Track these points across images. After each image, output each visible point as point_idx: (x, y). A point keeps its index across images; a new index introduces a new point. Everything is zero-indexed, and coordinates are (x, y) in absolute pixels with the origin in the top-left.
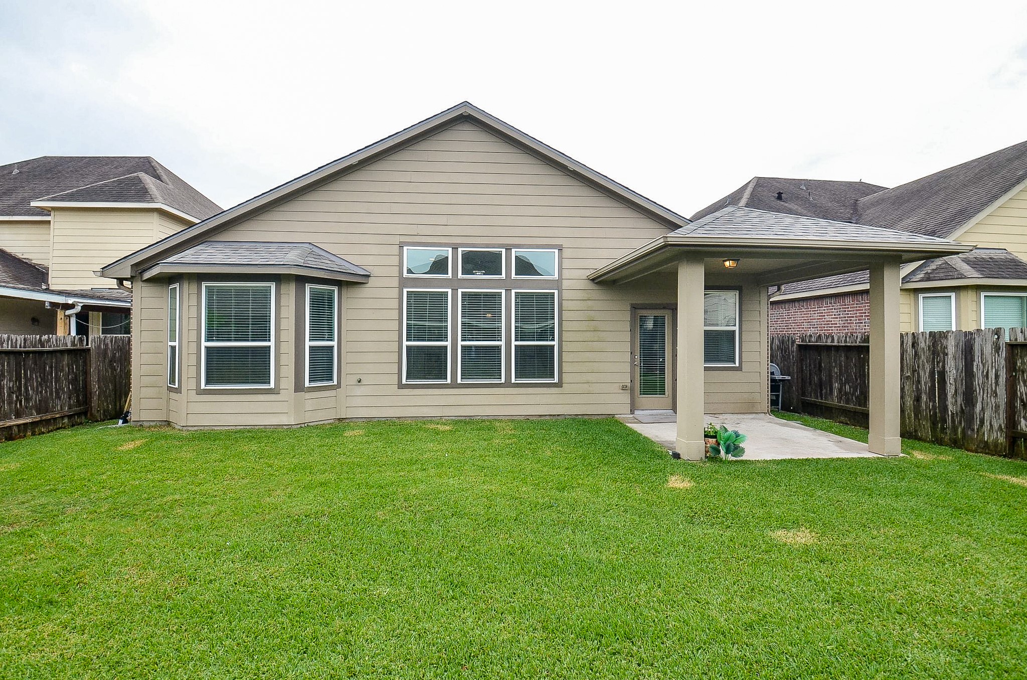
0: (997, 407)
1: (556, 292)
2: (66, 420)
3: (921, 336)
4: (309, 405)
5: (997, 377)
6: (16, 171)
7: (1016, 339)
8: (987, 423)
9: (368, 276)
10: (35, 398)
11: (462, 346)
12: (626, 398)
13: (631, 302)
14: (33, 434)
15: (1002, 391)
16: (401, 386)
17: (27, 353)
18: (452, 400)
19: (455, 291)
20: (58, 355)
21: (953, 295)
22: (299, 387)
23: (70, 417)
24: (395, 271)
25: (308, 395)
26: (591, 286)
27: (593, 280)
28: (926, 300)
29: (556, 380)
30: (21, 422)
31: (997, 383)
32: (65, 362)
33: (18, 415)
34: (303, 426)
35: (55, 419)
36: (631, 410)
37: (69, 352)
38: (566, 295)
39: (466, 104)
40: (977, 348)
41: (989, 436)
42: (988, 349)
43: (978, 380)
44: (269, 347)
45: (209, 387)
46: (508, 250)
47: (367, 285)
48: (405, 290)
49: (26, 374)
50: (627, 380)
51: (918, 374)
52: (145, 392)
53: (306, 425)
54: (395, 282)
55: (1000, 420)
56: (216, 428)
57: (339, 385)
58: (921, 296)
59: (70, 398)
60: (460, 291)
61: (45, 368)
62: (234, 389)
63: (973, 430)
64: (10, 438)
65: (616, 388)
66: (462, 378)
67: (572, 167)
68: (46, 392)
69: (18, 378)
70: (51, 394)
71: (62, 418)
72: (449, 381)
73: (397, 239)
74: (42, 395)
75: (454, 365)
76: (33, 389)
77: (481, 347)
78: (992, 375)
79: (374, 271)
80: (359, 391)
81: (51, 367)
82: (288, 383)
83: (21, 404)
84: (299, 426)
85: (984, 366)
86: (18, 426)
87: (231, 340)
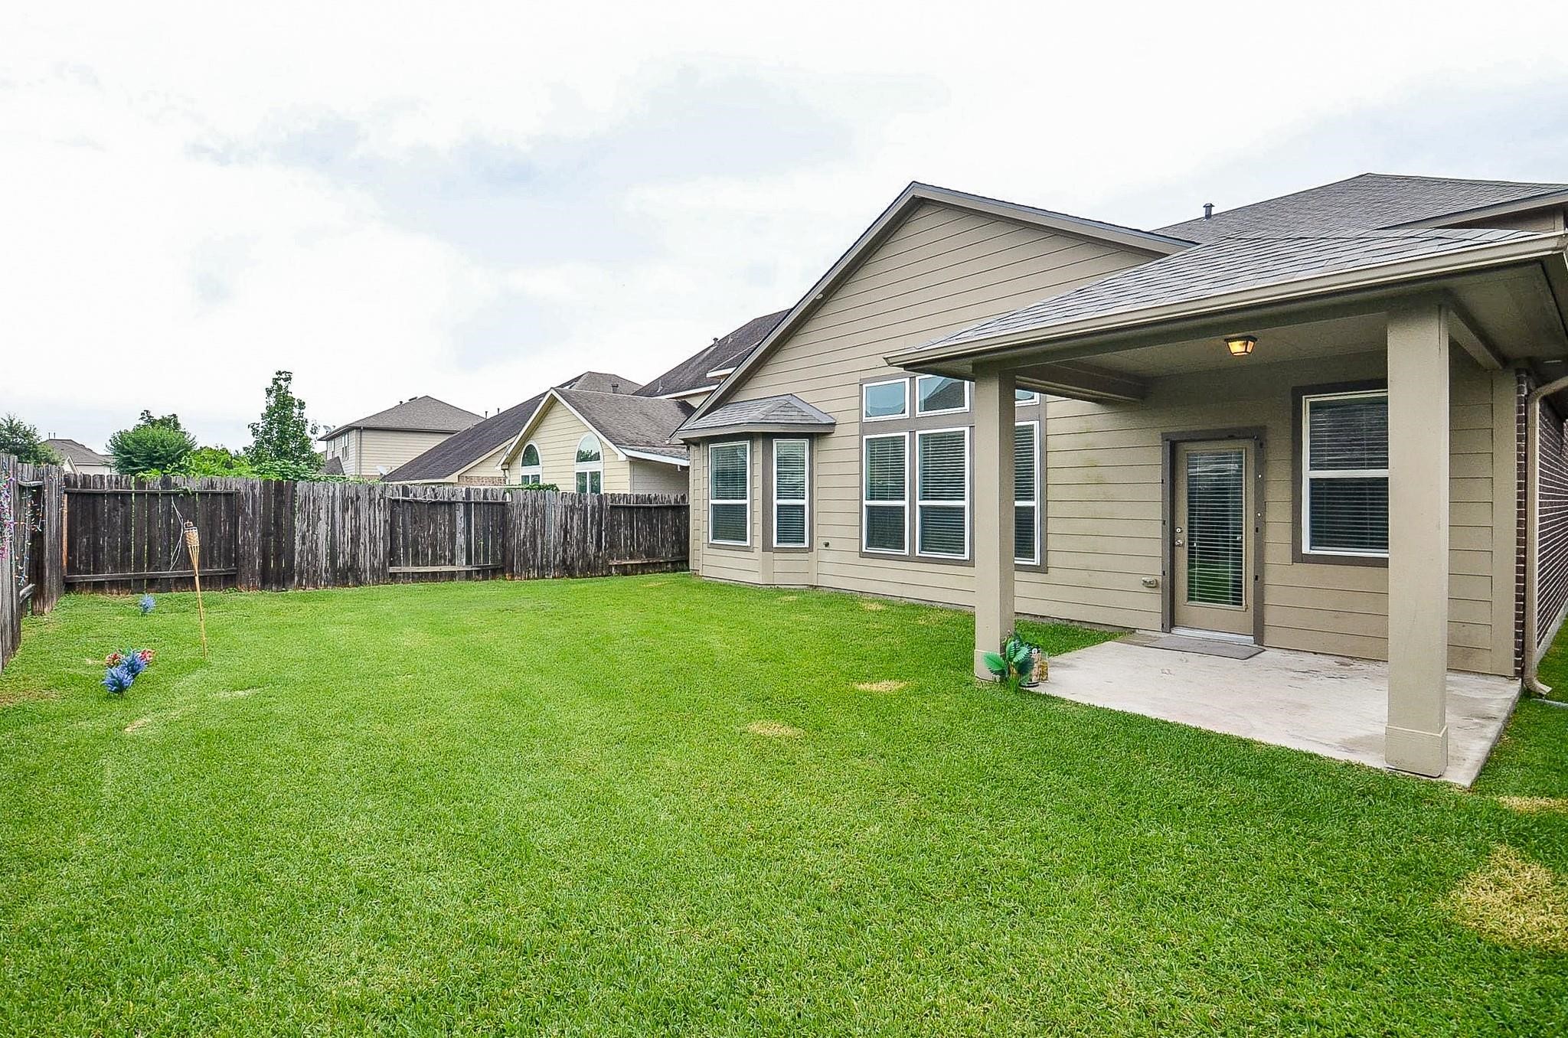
1: (1036, 424)
2: (669, 566)
4: (778, 567)
6: (730, 340)
9: (834, 424)
10: (645, 545)
11: (921, 507)
12: (1155, 602)
13: (1164, 430)
14: (643, 573)
16: (863, 555)
17: (639, 508)
18: (910, 578)
19: (912, 433)
20: (664, 510)
22: (767, 547)
23: (673, 563)
24: (856, 416)
25: (777, 556)
29: (1037, 561)
30: (632, 562)
32: (669, 517)
33: (631, 558)
34: (773, 587)
35: (660, 563)
36: (1163, 625)
37: (673, 508)
38: (1053, 427)
44: (746, 505)
45: (715, 542)
47: (833, 435)
48: (865, 437)
49: (637, 524)
50: (1155, 570)
53: (776, 586)
54: (856, 429)
56: (718, 580)
57: (811, 549)
59: (673, 547)
60: (918, 433)
61: (652, 521)
62: (727, 545)
64: (625, 574)
65: (1136, 583)
66: (920, 550)
68: (654, 540)
69: (632, 528)
70: (658, 542)
71: (667, 563)
72: (907, 552)
73: (856, 378)
74: (650, 542)
75: (912, 528)
76: (643, 537)
77: (940, 508)
79: (840, 418)
80: (828, 556)
81: (657, 521)
82: (758, 543)
83: (634, 549)
84: (769, 587)
86: (632, 565)
87: (727, 498)
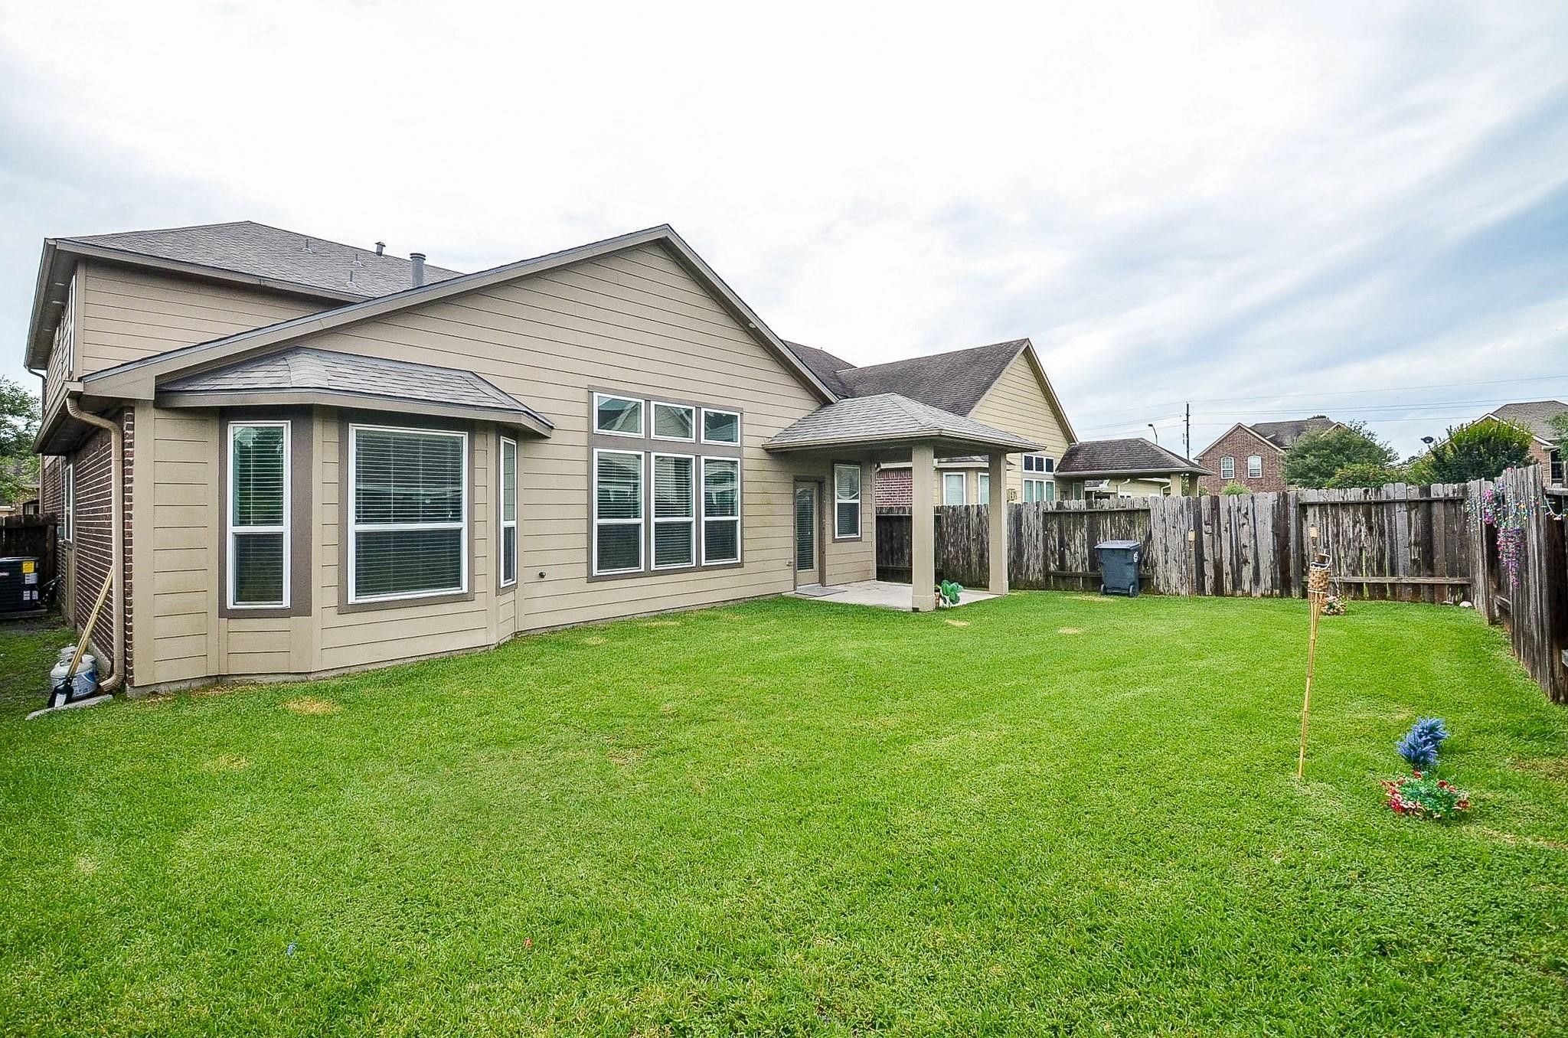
0: (1038, 556)
1: (739, 461)
3: (983, 508)
4: (502, 615)
5: (1037, 535)
7: (1047, 509)
8: (1031, 568)
9: (552, 429)
11: (656, 524)
12: (791, 574)
13: (794, 474)
15: (1040, 545)
16: (591, 579)
18: (645, 593)
19: (648, 454)
21: (964, 474)
22: (498, 588)
24: (582, 424)
25: (501, 600)
26: (762, 454)
27: (767, 450)
28: (948, 478)
29: (739, 559)
31: (1037, 540)
36: (794, 587)
38: (746, 464)
39: (667, 227)
40: (1024, 514)
41: (1033, 577)
42: (1031, 516)
43: (1025, 537)
44: (460, 530)
45: (363, 600)
46: (698, 408)
47: (548, 441)
48: (596, 451)
50: (791, 556)
51: (982, 536)
52: (162, 626)
53: (499, 644)
54: (583, 439)
55: (1039, 566)
56: (370, 668)
57: (517, 585)
58: (945, 474)
60: (653, 455)
62: (405, 600)
63: (1022, 574)
65: (782, 565)
66: (656, 564)
67: (754, 324)
72: (642, 568)
73: (586, 382)
75: (648, 547)
78: (1034, 534)
79: (557, 422)
80: (540, 590)
84: (494, 646)
85: (1029, 528)
87: (418, 520)
